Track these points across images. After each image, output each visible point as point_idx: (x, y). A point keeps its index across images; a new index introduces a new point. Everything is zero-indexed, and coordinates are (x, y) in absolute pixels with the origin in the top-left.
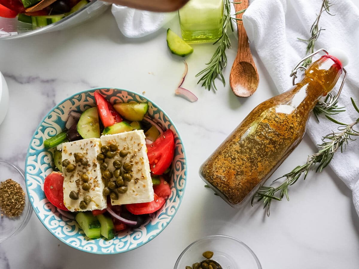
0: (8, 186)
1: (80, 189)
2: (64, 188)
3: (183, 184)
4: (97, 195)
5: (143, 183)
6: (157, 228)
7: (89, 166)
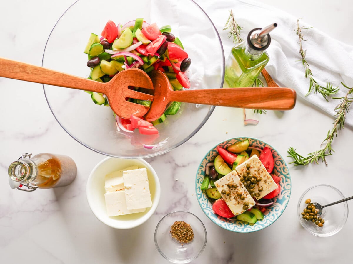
0: (177, 226)
1: (238, 201)
2: (229, 205)
3: (287, 171)
5: (270, 181)
6: (285, 199)
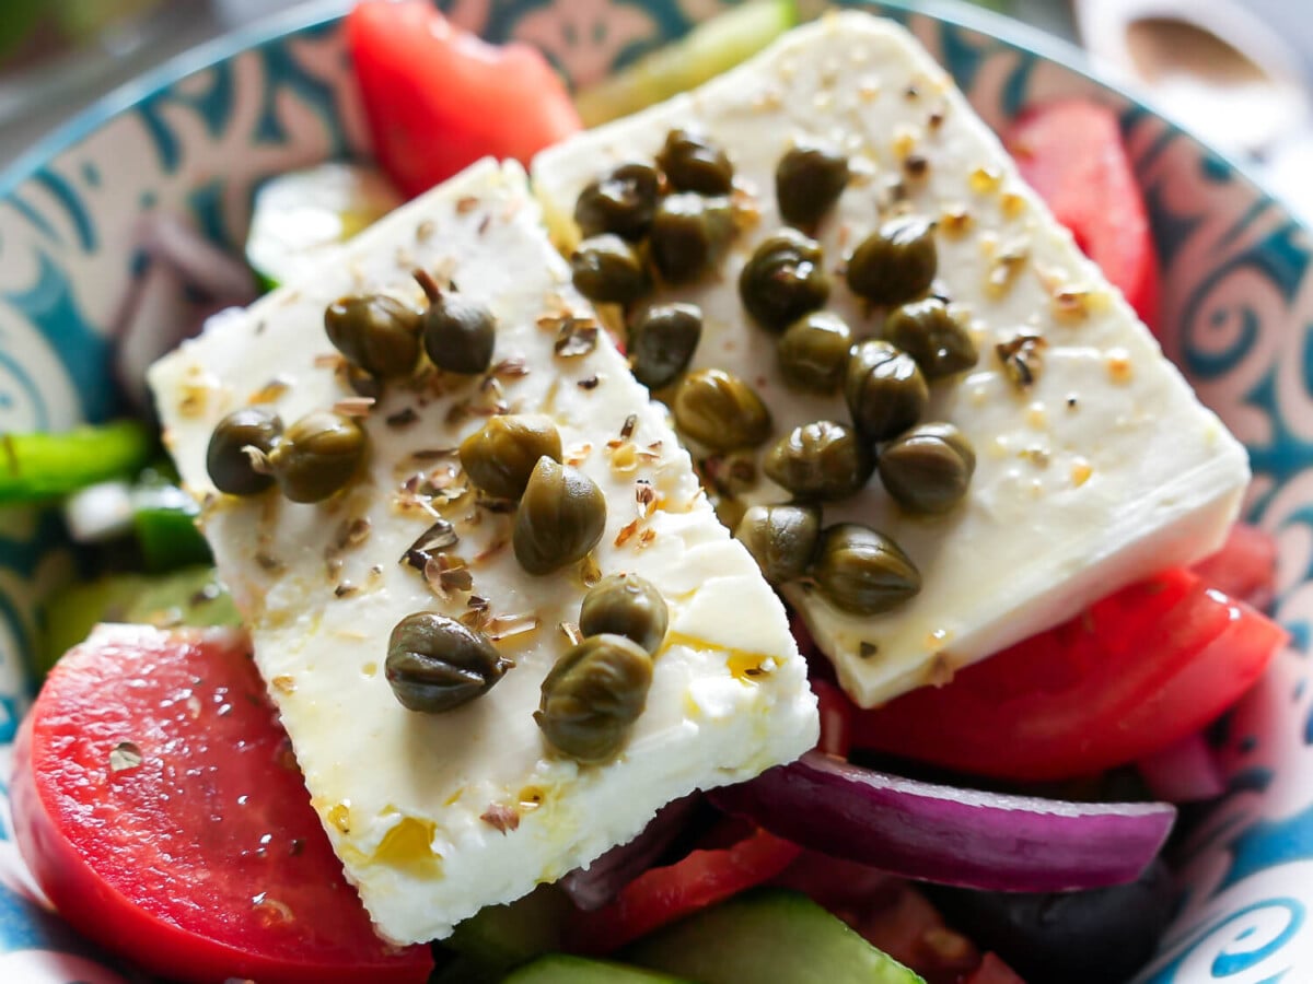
1: (475, 601)
4: (701, 570)
5: (1092, 353)
7: (514, 374)
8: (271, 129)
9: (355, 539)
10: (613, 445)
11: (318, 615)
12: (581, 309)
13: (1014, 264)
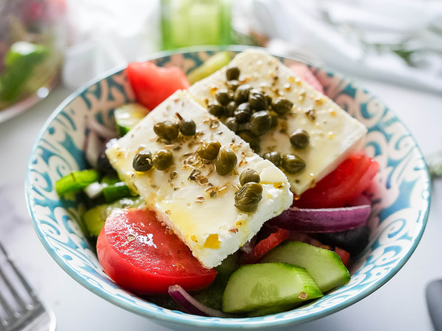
4: (261, 167)
5: (326, 111)
8: (111, 98)
9: (175, 177)
10: (231, 145)
11: (171, 195)
12: (213, 118)
13: (304, 95)
